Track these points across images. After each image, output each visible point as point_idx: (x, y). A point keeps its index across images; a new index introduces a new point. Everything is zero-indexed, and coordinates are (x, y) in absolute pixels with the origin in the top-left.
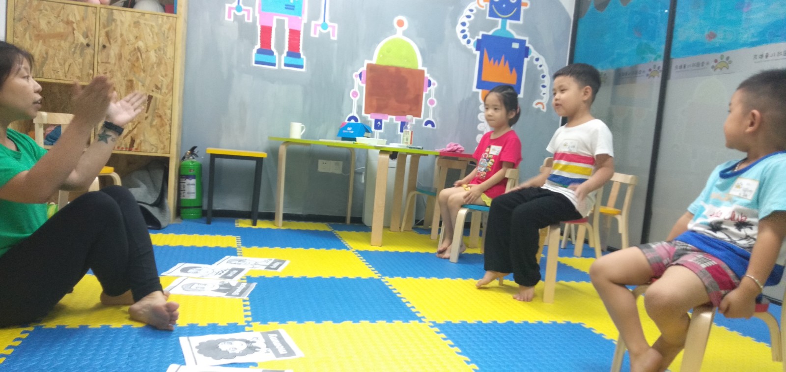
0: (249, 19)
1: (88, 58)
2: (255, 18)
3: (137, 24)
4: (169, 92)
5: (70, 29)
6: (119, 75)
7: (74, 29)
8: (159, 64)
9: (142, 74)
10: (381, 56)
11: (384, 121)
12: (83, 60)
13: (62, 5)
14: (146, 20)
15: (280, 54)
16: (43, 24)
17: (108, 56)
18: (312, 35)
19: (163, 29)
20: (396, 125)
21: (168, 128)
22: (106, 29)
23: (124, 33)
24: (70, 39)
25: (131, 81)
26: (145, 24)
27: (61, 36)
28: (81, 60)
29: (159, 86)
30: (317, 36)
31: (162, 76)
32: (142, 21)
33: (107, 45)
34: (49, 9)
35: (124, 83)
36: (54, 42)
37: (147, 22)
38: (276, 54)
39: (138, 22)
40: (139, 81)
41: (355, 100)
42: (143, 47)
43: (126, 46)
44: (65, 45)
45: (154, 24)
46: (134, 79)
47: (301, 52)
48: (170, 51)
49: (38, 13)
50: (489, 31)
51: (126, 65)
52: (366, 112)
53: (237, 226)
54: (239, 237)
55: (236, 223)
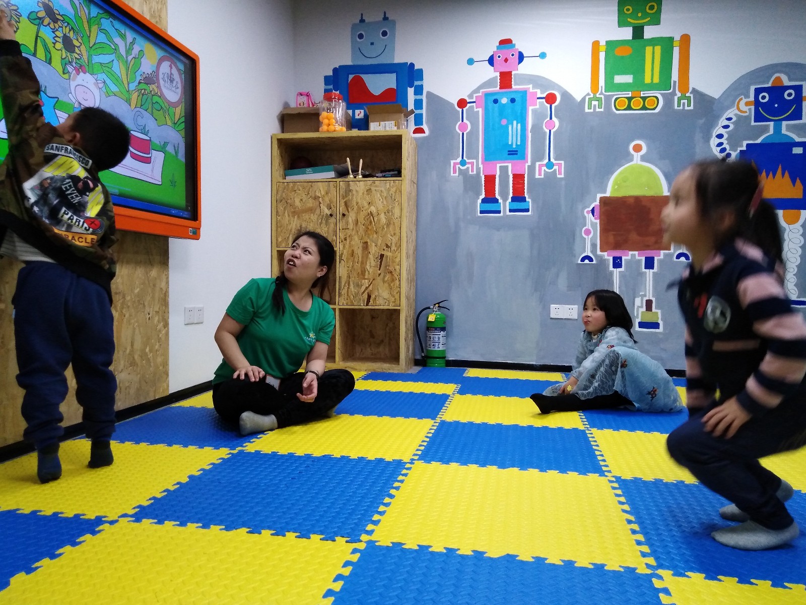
0: (472, 171)
1: (332, 226)
2: (478, 169)
3: (369, 191)
4: (397, 250)
5: (318, 203)
6: (356, 238)
7: (320, 203)
8: (388, 225)
9: (375, 236)
10: (616, 187)
11: (623, 258)
12: (328, 228)
13: (310, 183)
14: (376, 186)
15: (505, 200)
16: (297, 203)
17: (347, 223)
18: (537, 176)
19: (391, 192)
20: (640, 261)
21: (397, 282)
22: (344, 200)
23: (359, 201)
24: (318, 211)
25: (366, 243)
26: (376, 190)
27: (311, 210)
28: (326, 229)
29: (389, 245)
30: (542, 177)
31: (391, 235)
32: (373, 189)
33: (346, 213)
34: (301, 188)
35: (361, 245)
36: (306, 216)
37: (377, 189)
38: (500, 201)
39: (370, 189)
40: (373, 242)
41: (588, 239)
42: (375, 211)
43: (362, 212)
44: (314, 217)
45: (383, 189)
46: (368, 240)
47: (526, 195)
48: (397, 211)
49: (293, 193)
50: (757, 139)
51: (362, 228)
52: (601, 251)
53: (465, 376)
54: (460, 385)
55: (465, 373)
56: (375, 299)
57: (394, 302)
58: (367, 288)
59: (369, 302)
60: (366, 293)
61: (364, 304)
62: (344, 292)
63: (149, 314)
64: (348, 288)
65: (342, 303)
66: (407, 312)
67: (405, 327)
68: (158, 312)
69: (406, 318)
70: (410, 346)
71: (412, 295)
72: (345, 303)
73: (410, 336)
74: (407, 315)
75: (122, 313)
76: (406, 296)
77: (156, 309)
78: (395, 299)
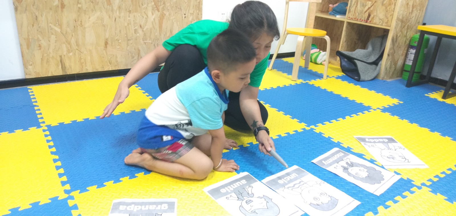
53: (426, 95)
54: (401, 102)
55: (433, 93)
56: (373, 18)
57: (387, 23)
58: (369, 8)
59: (369, 20)
60: (367, 12)
61: (365, 20)
62: (353, 9)
64: (356, 7)
65: (349, 18)
66: (400, 33)
67: (391, 44)
68: (193, 14)
69: (395, 37)
70: (399, 60)
71: (413, 18)
72: (352, 18)
73: (401, 52)
74: (399, 35)
75: (163, 13)
76: (398, 19)
77: (191, 11)
78: (388, 21)
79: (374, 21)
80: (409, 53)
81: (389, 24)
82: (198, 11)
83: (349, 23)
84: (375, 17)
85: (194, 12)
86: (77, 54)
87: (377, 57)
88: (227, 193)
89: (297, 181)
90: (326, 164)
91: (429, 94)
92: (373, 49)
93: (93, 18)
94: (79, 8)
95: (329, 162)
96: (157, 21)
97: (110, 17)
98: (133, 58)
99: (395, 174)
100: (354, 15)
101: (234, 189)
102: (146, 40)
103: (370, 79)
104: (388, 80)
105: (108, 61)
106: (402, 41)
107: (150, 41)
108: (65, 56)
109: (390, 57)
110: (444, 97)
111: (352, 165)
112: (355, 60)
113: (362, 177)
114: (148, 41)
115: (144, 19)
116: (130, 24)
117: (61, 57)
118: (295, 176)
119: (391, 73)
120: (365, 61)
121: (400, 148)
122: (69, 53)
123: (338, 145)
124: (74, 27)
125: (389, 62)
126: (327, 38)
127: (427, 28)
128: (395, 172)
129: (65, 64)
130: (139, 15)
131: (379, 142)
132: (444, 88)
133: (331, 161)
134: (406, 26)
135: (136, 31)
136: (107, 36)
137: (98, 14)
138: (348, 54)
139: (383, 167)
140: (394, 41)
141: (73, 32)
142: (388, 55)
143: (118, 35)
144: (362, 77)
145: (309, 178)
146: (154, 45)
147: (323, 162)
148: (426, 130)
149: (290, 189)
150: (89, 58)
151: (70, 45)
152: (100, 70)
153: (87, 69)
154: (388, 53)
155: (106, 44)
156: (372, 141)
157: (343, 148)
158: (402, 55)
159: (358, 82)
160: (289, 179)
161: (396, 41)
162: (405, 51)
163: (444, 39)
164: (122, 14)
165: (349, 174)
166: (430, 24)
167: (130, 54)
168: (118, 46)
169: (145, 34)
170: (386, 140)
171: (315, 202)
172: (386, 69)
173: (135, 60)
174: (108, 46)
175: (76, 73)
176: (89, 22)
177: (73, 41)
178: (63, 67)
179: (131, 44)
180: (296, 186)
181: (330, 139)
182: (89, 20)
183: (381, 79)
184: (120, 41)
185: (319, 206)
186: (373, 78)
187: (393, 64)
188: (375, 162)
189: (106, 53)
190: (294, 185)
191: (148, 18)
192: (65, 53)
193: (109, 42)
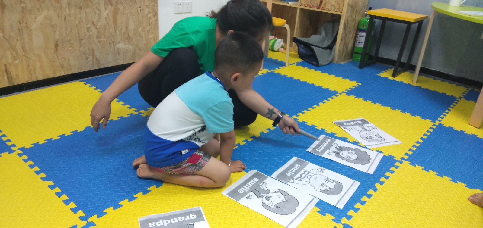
53: (378, 75)
54: (360, 84)
55: (383, 72)
56: (325, 4)
57: (338, 9)
59: (321, 6)
61: (317, 7)
63: (140, 7)
65: (302, 4)
66: (350, 18)
67: (343, 29)
68: (148, 6)
69: (346, 22)
70: (350, 43)
71: (361, 3)
72: (304, 5)
73: (351, 35)
74: (349, 20)
75: (117, 7)
76: (349, 4)
77: (147, 4)
78: (340, 6)
79: (327, 7)
80: (359, 36)
81: (341, 9)
82: (153, 3)
83: (302, 10)
84: (327, 3)
85: (149, 4)
86: (24, 61)
87: (330, 41)
88: (245, 194)
89: (302, 172)
90: (320, 152)
91: (380, 73)
92: (326, 35)
93: (40, 18)
94: (23, 8)
95: (322, 149)
96: (111, 16)
97: (58, 16)
98: (87, 60)
99: (377, 153)
100: (306, 2)
101: (249, 188)
102: (100, 38)
103: (327, 63)
104: (342, 63)
105: (60, 66)
106: (352, 26)
107: (105, 39)
108: (10, 64)
109: (343, 41)
110: (394, 75)
111: (341, 149)
112: (311, 46)
113: (353, 159)
114: (103, 39)
115: (97, 15)
116: (82, 22)
117: (5, 65)
118: (298, 167)
119: (343, 56)
120: (321, 46)
121: (374, 128)
122: (15, 60)
123: (322, 132)
124: (19, 30)
125: (342, 46)
126: (287, 26)
127: (374, 12)
128: (377, 151)
129: (11, 74)
130: (91, 11)
131: (355, 125)
132: (394, 67)
133: (323, 148)
134: (355, 10)
135: (88, 29)
136: (57, 37)
137: (45, 13)
138: (304, 41)
139: (366, 147)
140: (345, 26)
141: (18, 36)
142: (341, 39)
143: (69, 36)
144: (321, 62)
145: (311, 167)
146: (110, 43)
147: (317, 149)
148: (388, 109)
149: (299, 179)
150: (38, 64)
151: (15, 51)
152: (52, 76)
153: (37, 77)
154: (341, 37)
155: (56, 46)
156: (349, 124)
157: (327, 134)
158: (352, 38)
159: (317, 67)
160: (294, 171)
161: (347, 26)
162: (354, 34)
163: (387, 22)
164: (72, 12)
165: (342, 158)
166: (375, 9)
167: (84, 56)
168: (70, 48)
169: (98, 32)
170: (360, 122)
171: (324, 189)
172: (340, 52)
173: (90, 61)
174: (58, 48)
175: (25, 82)
176: (35, 23)
177: (18, 46)
178: (10, 78)
179: (84, 44)
180: (303, 176)
181: (314, 128)
182: (36, 21)
183: (335, 62)
184: (72, 42)
185: (328, 192)
186: (329, 62)
187: (345, 47)
188: (358, 144)
189: (57, 56)
190: (301, 175)
191: (101, 13)
192: (10, 61)
193: (60, 44)
